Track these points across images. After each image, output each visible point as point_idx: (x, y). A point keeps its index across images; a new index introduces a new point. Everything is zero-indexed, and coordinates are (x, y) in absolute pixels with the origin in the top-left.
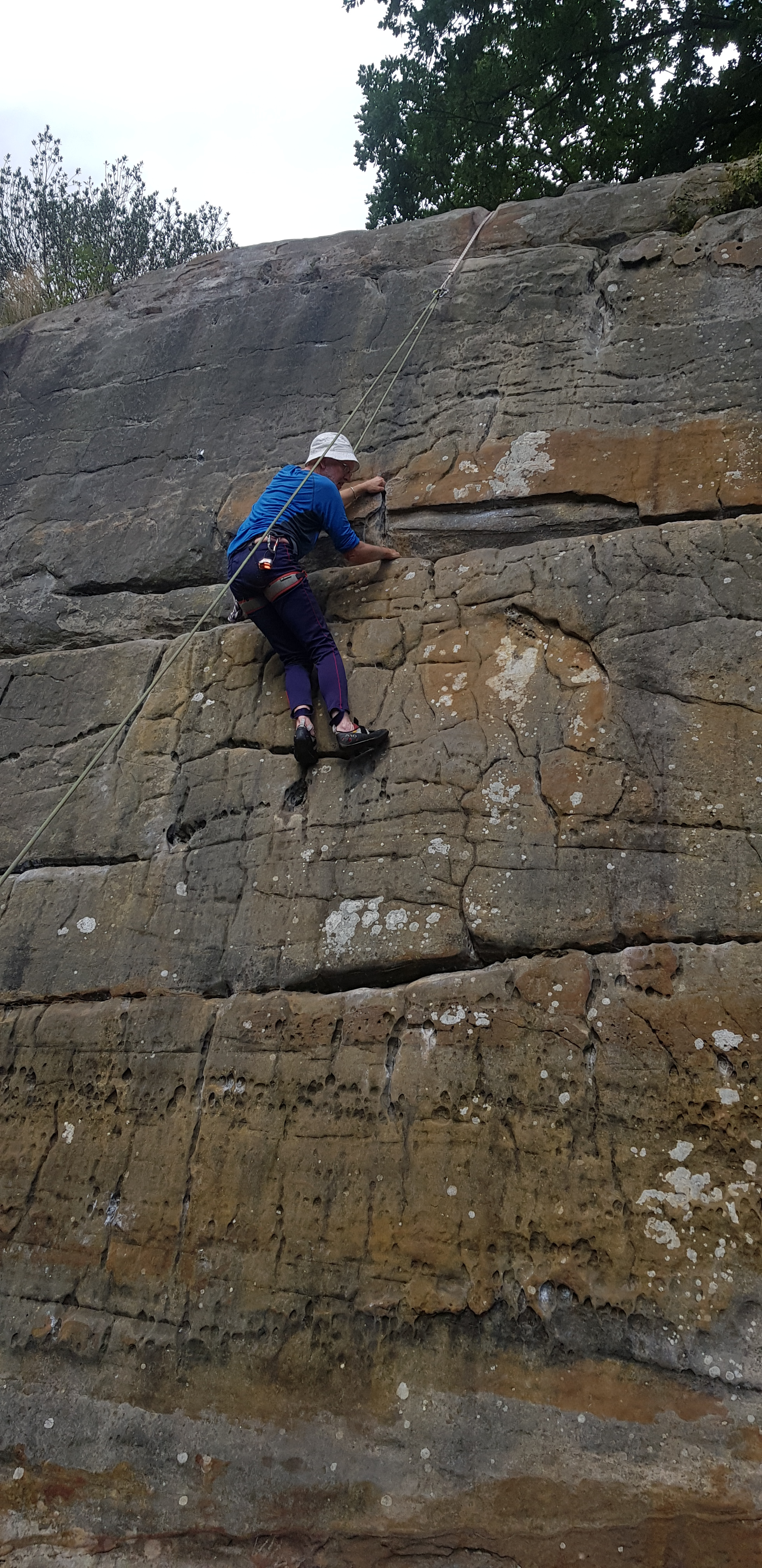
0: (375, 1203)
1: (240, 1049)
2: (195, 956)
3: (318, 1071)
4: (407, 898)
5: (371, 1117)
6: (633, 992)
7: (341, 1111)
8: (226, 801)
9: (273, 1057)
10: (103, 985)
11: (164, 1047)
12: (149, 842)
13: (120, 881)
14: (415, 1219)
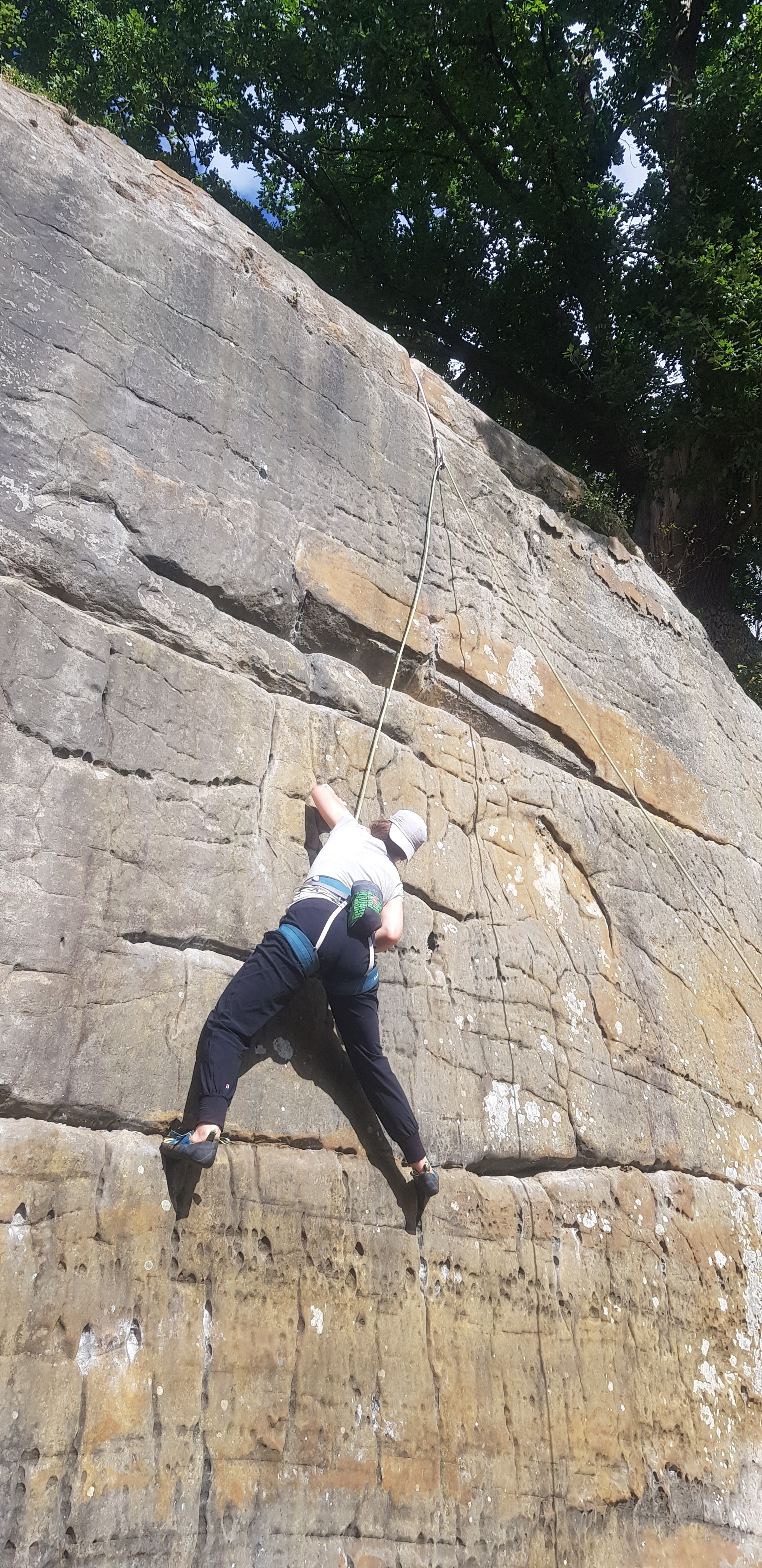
1: (451, 1233)
3: (512, 1264)
4: (536, 1092)
5: (553, 1314)
6: (676, 1214)
9: (477, 1243)
10: (313, 1132)
11: (386, 1220)
14: (594, 1415)
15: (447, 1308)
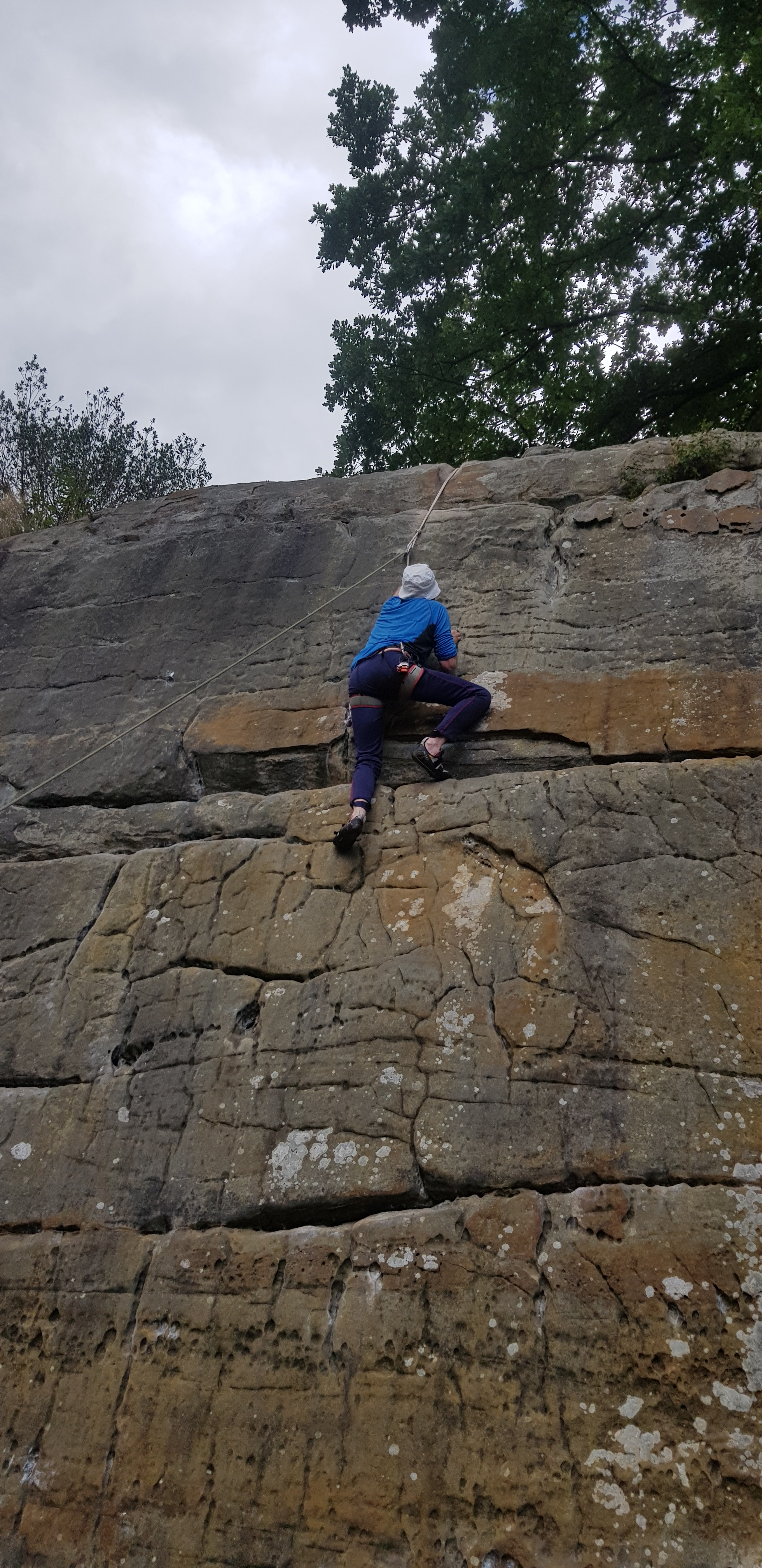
0: (312, 1463)
1: (175, 1291)
2: (134, 1187)
3: (257, 1316)
4: (357, 1130)
5: (312, 1367)
6: (584, 1236)
7: (280, 1361)
8: (176, 1023)
9: (210, 1299)
10: (35, 1216)
11: (95, 1286)
12: (93, 1064)
13: (60, 1105)
14: (354, 1481)
15: (155, 1366)
